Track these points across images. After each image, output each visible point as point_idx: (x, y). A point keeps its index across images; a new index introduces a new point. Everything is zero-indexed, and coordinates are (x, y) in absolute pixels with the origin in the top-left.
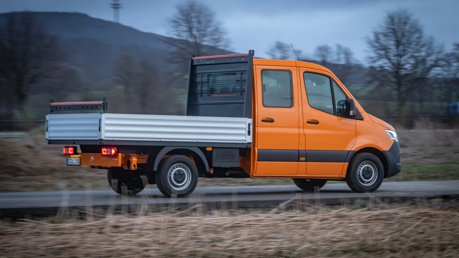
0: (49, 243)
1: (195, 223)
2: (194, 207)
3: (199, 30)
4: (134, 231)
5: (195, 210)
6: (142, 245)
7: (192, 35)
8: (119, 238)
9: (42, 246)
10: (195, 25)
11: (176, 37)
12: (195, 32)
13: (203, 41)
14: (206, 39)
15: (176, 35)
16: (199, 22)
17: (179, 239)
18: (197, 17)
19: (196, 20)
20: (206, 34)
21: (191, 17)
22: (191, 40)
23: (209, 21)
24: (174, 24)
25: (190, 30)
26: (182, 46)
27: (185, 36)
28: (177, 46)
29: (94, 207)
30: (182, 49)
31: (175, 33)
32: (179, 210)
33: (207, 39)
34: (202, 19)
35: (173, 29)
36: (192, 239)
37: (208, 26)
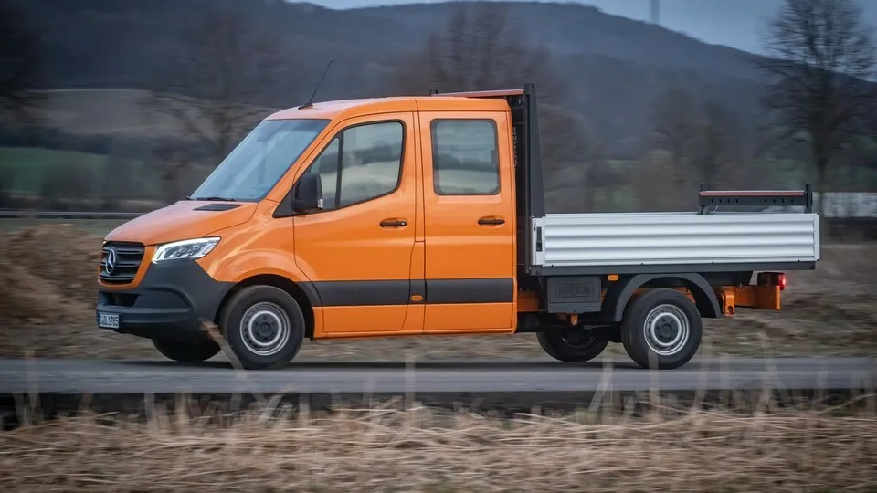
0: (586, 463)
1: (865, 430)
2: (859, 398)
3: (828, 42)
4: (746, 443)
5: (862, 404)
6: (765, 470)
7: (814, 52)
8: (721, 455)
9: (571, 469)
10: (822, 31)
11: (782, 56)
12: (820, 47)
13: (835, 64)
14: (843, 59)
15: (784, 51)
16: (829, 26)
17: (839, 460)
18: (826, 16)
19: (822, 22)
20: (843, 50)
21: (813, 14)
22: (812, 62)
23: (851, 24)
24: (778, 30)
25: (810, 42)
26: (793, 74)
27: (799, 55)
28: (784, 74)
29: (663, 393)
30: (795, 79)
31: (782, 46)
32: (829, 403)
33: (842, 61)
34: (835, 20)
35: (775, 40)
36: (862, 461)
37: (844, 35)
